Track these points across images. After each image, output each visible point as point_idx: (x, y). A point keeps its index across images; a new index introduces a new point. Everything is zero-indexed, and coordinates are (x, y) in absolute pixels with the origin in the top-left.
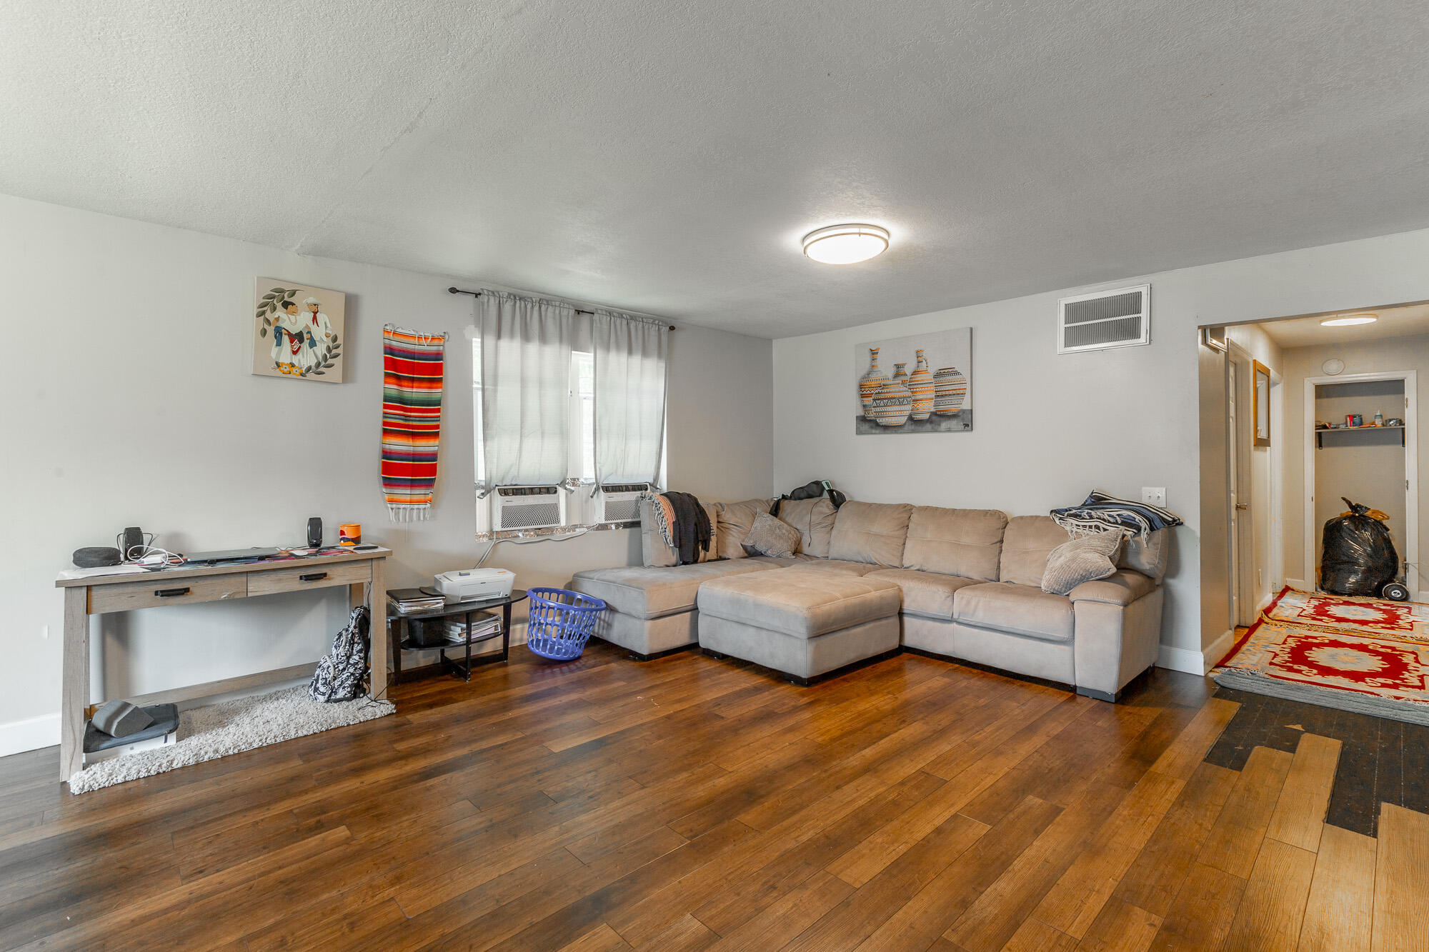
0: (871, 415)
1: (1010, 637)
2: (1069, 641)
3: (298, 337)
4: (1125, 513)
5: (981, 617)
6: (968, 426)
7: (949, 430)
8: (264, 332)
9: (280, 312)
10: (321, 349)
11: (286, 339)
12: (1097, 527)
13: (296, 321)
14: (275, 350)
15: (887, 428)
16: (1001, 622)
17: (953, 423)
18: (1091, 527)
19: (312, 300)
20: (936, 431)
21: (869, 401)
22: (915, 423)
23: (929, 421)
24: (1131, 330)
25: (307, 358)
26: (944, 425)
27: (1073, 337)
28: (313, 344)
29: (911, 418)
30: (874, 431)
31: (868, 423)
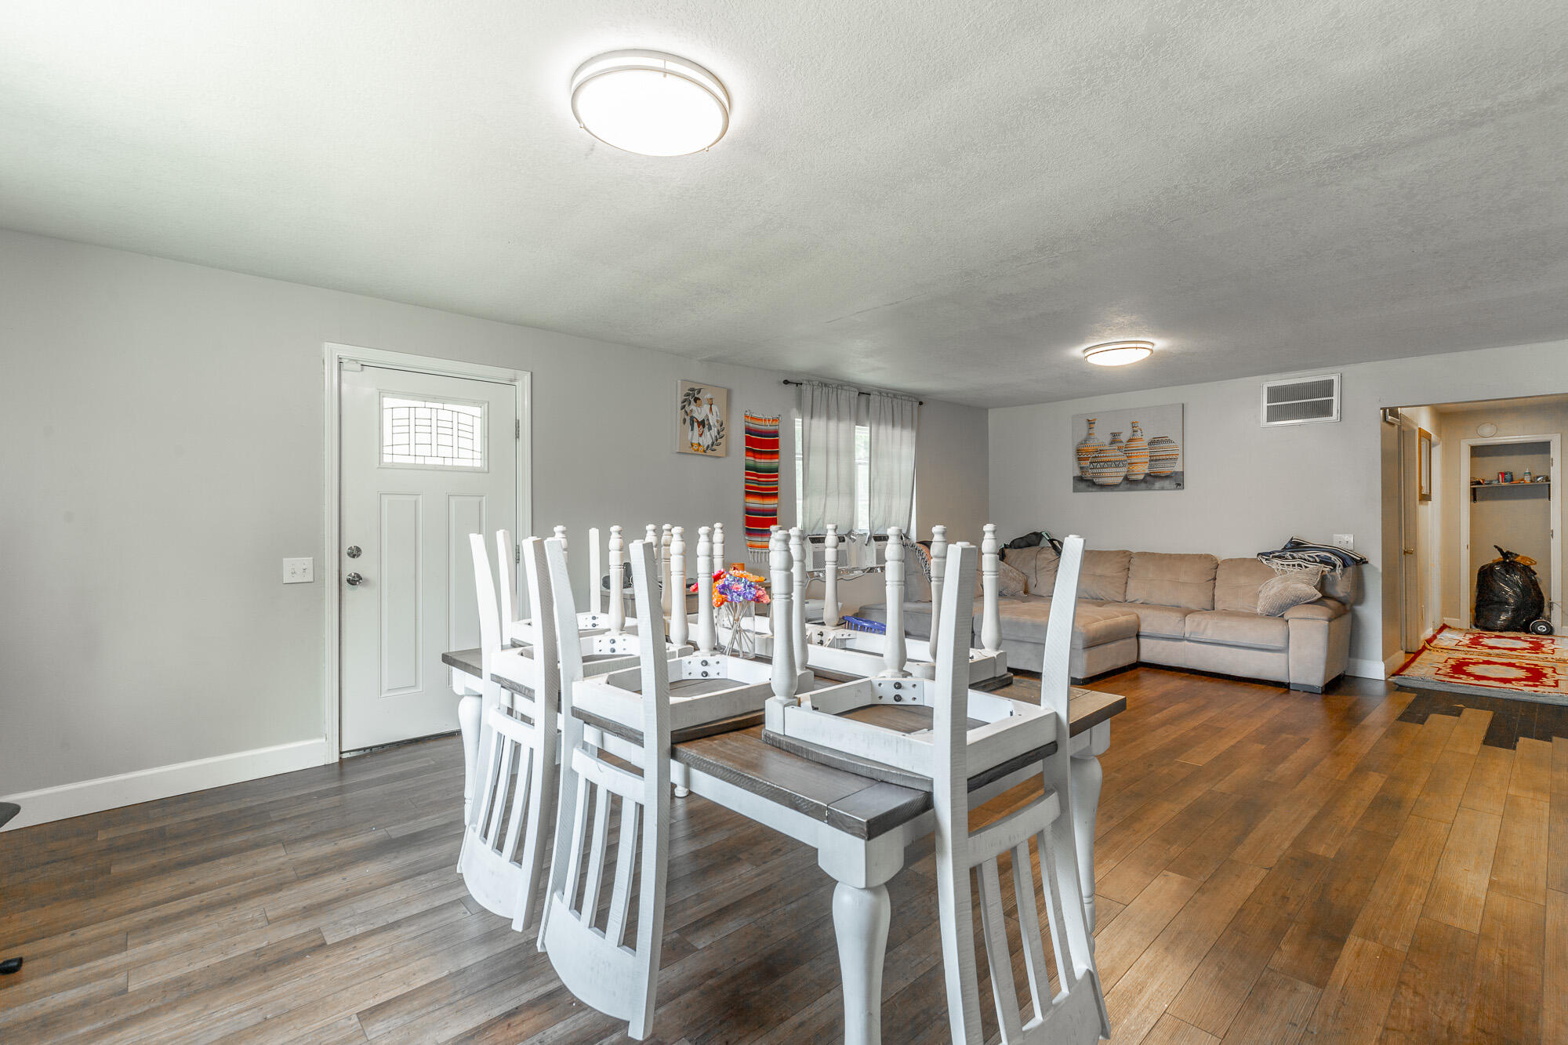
0: (1088, 476)
1: (1234, 649)
2: (1285, 649)
3: (702, 424)
4: (1323, 554)
5: (1209, 635)
6: (1180, 485)
7: (1162, 489)
8: (685, 420)
9: (693, 407)
10: (714, 431)
11: (696, 424)
12: (1300, 565)
13: (700, 412)
14: (690, 433)
15: (1103, 487)
16: (1228, 639)
17: (1167, 483)
18: (1294, 565)
19: (709, 396)
20: (1150, 489)
21: (1086, 464)
22: (1130, 483)
23: (1144, 481)
24: (1325, 410)
25: (707, 439)
26: (1158, 484)
27: (1274, 414)
28: (710, 429)
29: (1126, 478)
30: (1091, 489)
31: (1085, 482)
